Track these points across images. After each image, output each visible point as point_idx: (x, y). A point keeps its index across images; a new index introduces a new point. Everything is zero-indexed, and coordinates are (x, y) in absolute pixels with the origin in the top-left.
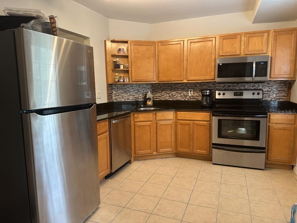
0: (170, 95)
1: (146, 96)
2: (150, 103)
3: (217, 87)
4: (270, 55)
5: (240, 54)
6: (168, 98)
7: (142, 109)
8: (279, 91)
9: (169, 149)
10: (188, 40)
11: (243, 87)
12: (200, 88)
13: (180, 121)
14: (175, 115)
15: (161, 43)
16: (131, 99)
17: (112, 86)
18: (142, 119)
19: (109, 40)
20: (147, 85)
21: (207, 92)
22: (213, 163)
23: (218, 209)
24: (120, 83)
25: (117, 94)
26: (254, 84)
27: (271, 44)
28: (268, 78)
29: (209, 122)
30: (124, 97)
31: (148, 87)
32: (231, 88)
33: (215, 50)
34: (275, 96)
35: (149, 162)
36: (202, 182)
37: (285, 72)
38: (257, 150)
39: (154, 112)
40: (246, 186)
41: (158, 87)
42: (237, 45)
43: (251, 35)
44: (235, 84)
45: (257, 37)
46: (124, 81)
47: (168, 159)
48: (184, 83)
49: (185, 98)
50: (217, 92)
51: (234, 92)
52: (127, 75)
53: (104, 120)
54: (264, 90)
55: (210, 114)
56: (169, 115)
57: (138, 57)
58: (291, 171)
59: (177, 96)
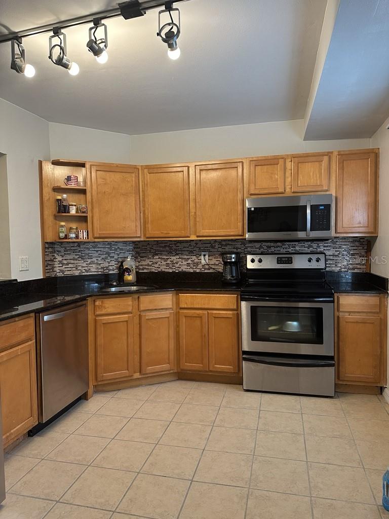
0: (169, 262)
1: (122, 265)
2: (130, 278)
3: (249, 249)
4: (334, 194)
5: (285, 191)
6: (164, 268)
7: (113, 289)
8: (353, 255)
9: (165, 366)
10: (195, 165)
11: (292, 249)
12: (220, 249)
13: (185, 311)
14: (174, 299)
15: (149, 169)
16: (94, 270)
17: (54, 246)
18: (110, 310)
19: (47, 160)
20: (125, 245)
21: (231, 257)
22: (245, 388)
23: (249, 488)
24: (70, 240)
25: (65, 262)
26: (310, 243)
27: (335, 176)
28: (333, 233)
29: (235, 312)
30: (80, 268)
31: (128, 248)
32: (272, 249)
33: (242, 185)
34: (345, 263)
35: (126, 394)
36: (223, 429)
37: (360, 223)
38: (319, 361)
39: (136, 296)
40: (302, 433)
41: (146, 247)
42: (278, 176)
43: (301, 159)
44: (279, 244)
45: (311, 162)
46: (77, 237)
47: (162, 385)
48: (193, 240)
49: (195, 267)
50: (249, 258)
51: (277, 256)
52: (84, 225)
53: (26, 316)
54: (327, 253)
55: (237, 297)
56: (165, 300)
57: (105, 192)
58: (380, 397)
59: (181, 264)
